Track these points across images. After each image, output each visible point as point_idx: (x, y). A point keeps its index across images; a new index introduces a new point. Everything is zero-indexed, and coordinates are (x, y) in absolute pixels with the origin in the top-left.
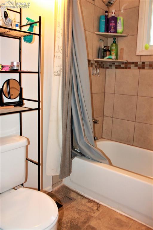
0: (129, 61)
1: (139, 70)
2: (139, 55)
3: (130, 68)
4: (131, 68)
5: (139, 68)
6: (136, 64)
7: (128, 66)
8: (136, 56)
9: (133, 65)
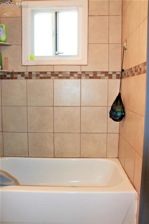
0: (15, 71)
1: (26, 80)
2: (24, 65)
3: (16, 78)
4: (18, 78)
5: (26, 78)
6: (22, 74)
7: (15, 76)
8: (22, 66)
9: (20, 75)
